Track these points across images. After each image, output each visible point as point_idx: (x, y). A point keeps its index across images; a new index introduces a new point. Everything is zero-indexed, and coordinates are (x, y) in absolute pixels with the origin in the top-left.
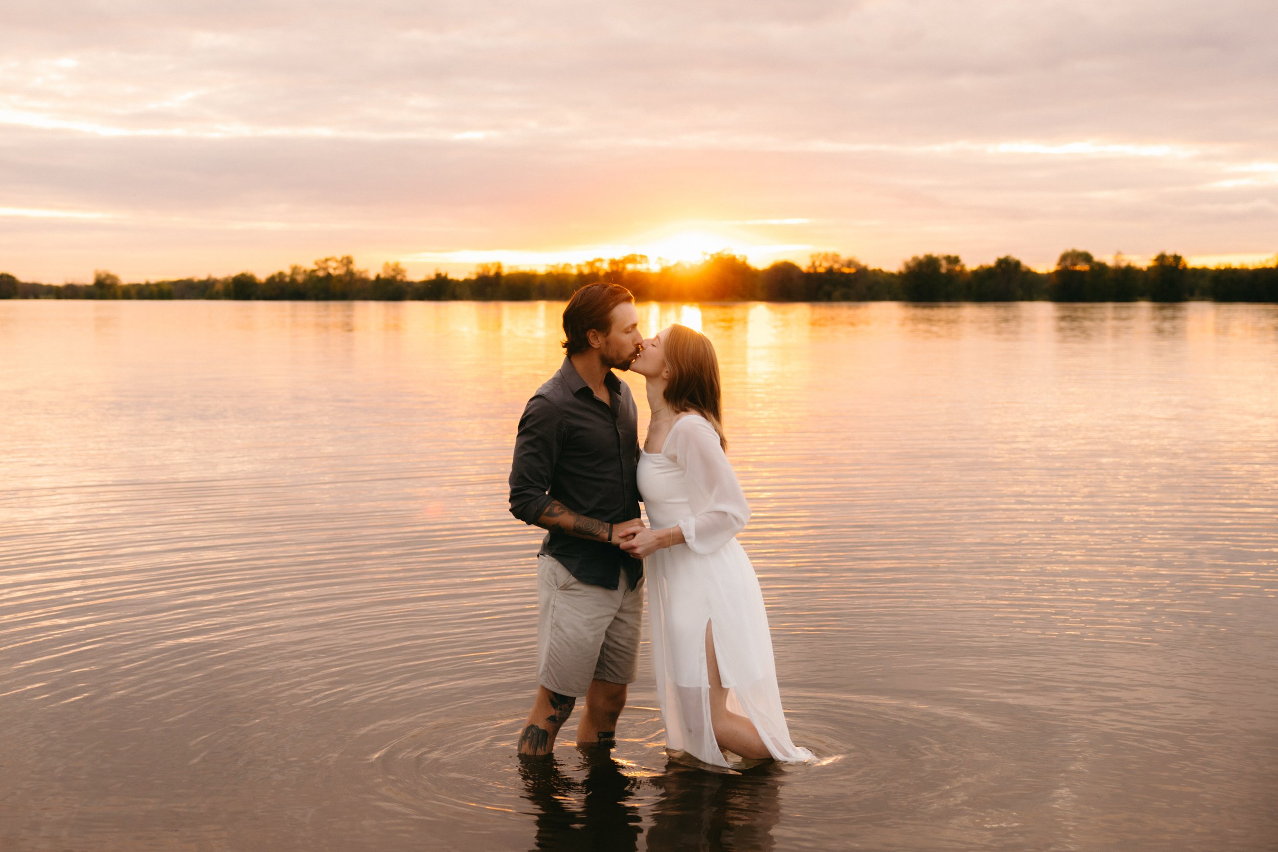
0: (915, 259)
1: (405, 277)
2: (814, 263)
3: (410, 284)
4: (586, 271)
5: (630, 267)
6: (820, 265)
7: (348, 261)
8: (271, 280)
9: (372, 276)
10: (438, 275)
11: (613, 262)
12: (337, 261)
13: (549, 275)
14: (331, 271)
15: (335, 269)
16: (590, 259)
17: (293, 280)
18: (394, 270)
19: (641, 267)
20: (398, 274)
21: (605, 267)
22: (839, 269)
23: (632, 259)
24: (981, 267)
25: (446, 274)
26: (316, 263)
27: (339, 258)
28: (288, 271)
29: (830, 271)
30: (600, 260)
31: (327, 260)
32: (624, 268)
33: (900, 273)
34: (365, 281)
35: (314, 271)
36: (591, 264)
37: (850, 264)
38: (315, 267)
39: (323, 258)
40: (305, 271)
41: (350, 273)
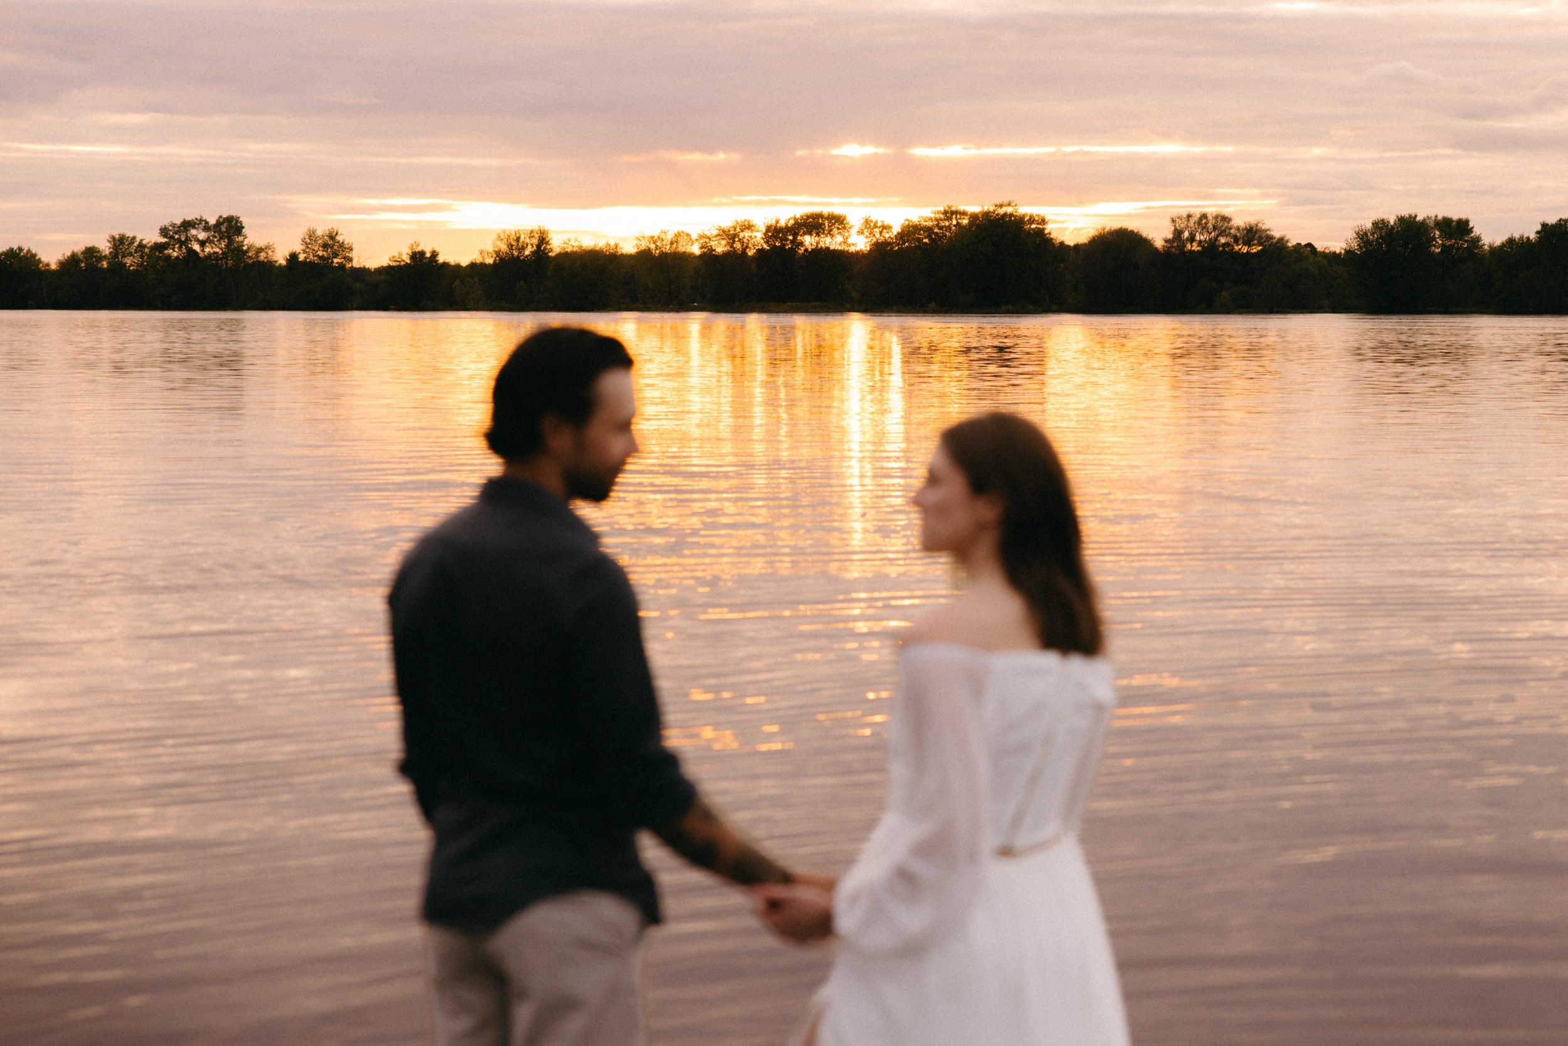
0: (1380, 225)
1: (350, 260)
2: (1178, 233)
3: (362, 273)
4: (720, 248)
5: (809, 241)
6: (1192, 239)
7: (230, 227)
8: (71, 264)
9: (280, 258)
10: (418, 256)
11: (774, 232)
12: (207, 228)
13: (644, 256)
14: (196, 247)
15: (202, 243)
16: (727, 223)
17: (117, 266)
18: (325, 246)
19: (833, 242)
20: (336, 255)
21: (757, 239)
22: (1227, 244)
23: (814, 224)
24: (1511, 241)
25: (434, 254)
26: (164, 232)
27: (212, 221)
28: (105, 247)
29: (1211, 248)
30: (749, 227)
31: (187, 225)
32: (798, 244)
33: (1349, 252)
34: (269, 267)
35: (159, 247)
36: (731, 236)
37: (1252, 234)
38: (164, 240)
39: (178, 222)
40: (141, 246)
41: (237, 252)
